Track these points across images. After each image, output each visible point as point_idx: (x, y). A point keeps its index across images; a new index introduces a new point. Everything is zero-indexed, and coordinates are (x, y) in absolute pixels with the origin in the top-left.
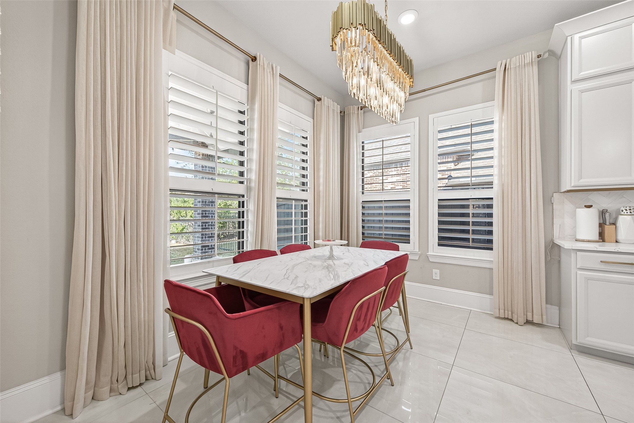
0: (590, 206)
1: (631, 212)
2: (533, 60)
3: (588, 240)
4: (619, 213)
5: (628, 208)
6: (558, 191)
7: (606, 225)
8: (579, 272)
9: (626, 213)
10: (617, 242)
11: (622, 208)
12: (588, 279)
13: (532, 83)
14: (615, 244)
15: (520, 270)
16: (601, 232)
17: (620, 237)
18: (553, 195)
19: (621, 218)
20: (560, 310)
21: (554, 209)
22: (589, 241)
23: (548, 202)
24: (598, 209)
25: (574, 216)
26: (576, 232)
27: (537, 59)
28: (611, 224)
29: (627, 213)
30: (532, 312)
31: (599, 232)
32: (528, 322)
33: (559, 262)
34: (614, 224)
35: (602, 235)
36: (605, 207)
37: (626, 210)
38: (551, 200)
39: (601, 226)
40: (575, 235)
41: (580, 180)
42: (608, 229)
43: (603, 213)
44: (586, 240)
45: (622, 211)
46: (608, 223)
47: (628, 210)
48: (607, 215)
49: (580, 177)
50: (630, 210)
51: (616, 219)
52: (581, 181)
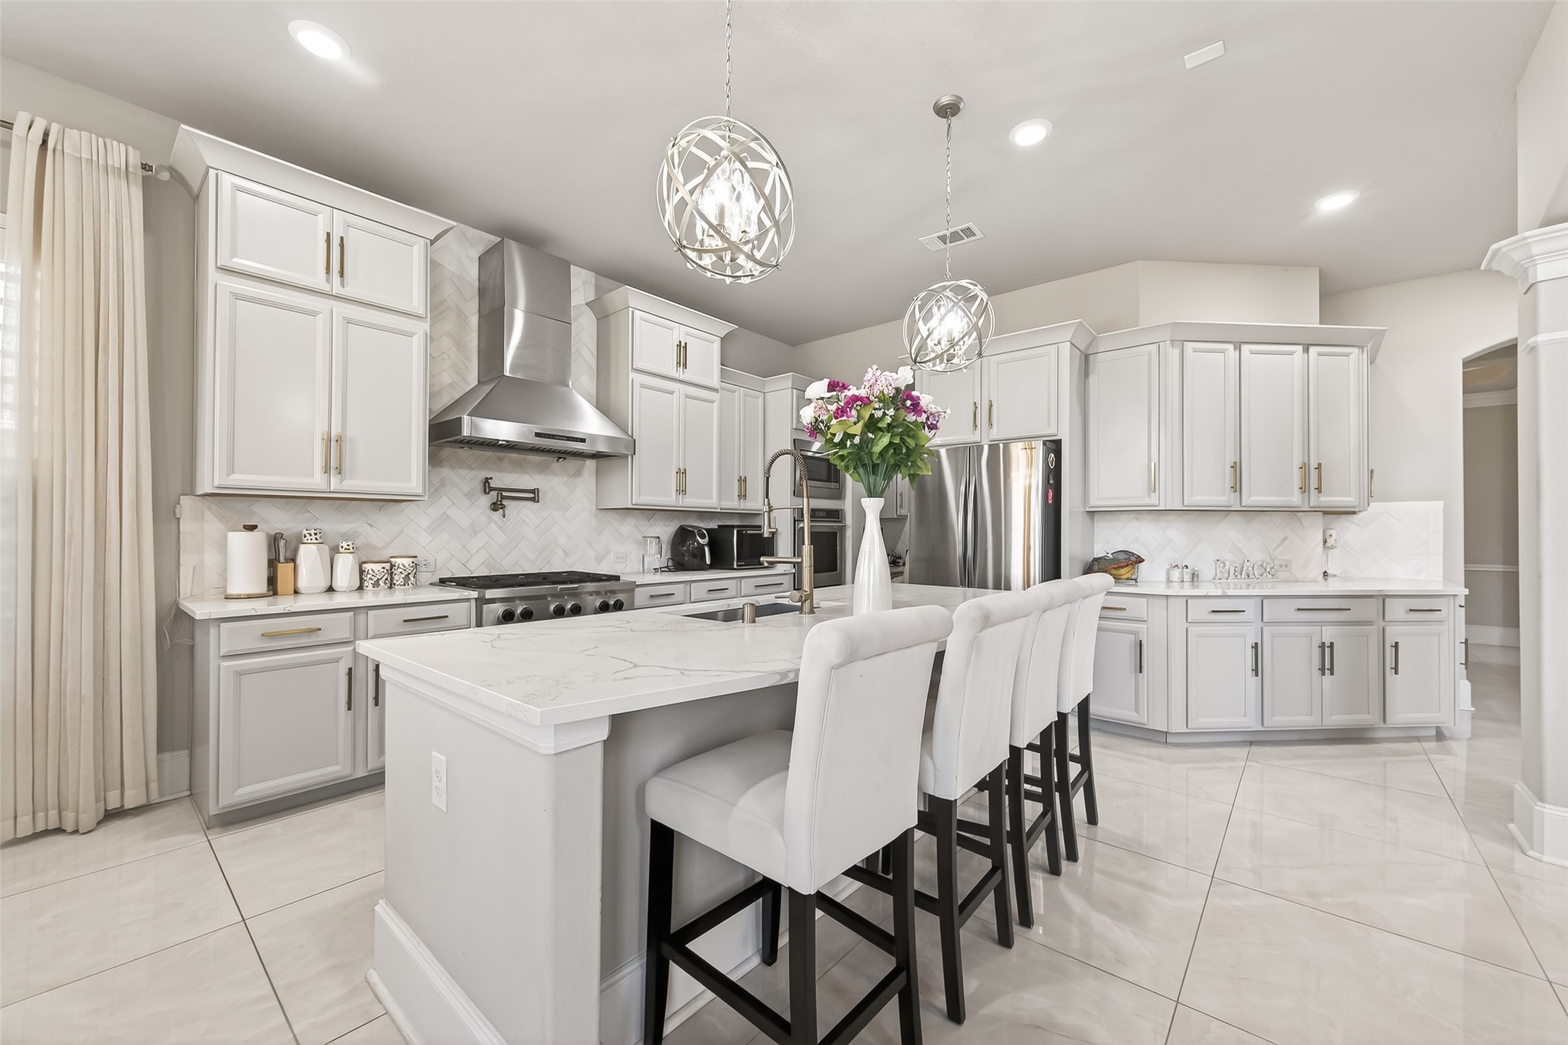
0: (252, 528)
1: (316, 539)
2: (131, 169)
3: (248, 595)
4: (299, 540)
5: (312, 532)
6: (191, 491)
7: (279, 562)
8: (225, 664)
9: (309, 541)
10: (296, 592)
11: (305, 532)
12: (240, 674)
13: (126, 222)
14: (293, 596)
15: (88, 689)
16: (273, 577)
17: (302, 584)
18: (180, 498)
19: (302, 547)
20: (191, 756)
21: (181, 530)
22: (249, 597)
23: (166, 515)
24: (267, 533)
25: (223, 547)
26: (226, 580)
27: (140, 172)
28: (287, 560)
29: (311, 539)
30: (120, 787)
31: (268, 578)
32: (111, 815)
33: (192, 648)
34: (293, 560)
35: (272, 581)
36: (279, 530)
37: (310, 535)
38: (174, 512)
39: (273, 564)
40: (225, 587)
41: (230, 475)
42: (284, 570)
43: (274, 541)
44: (244, 595)
45: (305, 536)
46: (282, 559)
47: (313, 534)
48: (282, 543)
49: (231, 470)
50: (316, 534)
51: (296, 551)
52: (234, 476)
